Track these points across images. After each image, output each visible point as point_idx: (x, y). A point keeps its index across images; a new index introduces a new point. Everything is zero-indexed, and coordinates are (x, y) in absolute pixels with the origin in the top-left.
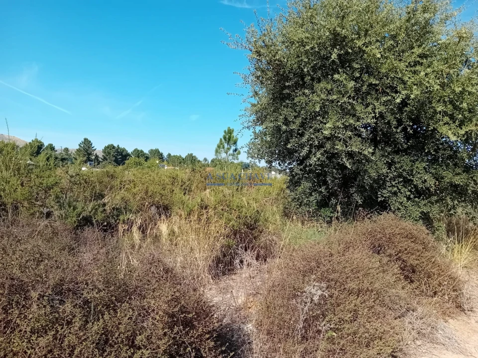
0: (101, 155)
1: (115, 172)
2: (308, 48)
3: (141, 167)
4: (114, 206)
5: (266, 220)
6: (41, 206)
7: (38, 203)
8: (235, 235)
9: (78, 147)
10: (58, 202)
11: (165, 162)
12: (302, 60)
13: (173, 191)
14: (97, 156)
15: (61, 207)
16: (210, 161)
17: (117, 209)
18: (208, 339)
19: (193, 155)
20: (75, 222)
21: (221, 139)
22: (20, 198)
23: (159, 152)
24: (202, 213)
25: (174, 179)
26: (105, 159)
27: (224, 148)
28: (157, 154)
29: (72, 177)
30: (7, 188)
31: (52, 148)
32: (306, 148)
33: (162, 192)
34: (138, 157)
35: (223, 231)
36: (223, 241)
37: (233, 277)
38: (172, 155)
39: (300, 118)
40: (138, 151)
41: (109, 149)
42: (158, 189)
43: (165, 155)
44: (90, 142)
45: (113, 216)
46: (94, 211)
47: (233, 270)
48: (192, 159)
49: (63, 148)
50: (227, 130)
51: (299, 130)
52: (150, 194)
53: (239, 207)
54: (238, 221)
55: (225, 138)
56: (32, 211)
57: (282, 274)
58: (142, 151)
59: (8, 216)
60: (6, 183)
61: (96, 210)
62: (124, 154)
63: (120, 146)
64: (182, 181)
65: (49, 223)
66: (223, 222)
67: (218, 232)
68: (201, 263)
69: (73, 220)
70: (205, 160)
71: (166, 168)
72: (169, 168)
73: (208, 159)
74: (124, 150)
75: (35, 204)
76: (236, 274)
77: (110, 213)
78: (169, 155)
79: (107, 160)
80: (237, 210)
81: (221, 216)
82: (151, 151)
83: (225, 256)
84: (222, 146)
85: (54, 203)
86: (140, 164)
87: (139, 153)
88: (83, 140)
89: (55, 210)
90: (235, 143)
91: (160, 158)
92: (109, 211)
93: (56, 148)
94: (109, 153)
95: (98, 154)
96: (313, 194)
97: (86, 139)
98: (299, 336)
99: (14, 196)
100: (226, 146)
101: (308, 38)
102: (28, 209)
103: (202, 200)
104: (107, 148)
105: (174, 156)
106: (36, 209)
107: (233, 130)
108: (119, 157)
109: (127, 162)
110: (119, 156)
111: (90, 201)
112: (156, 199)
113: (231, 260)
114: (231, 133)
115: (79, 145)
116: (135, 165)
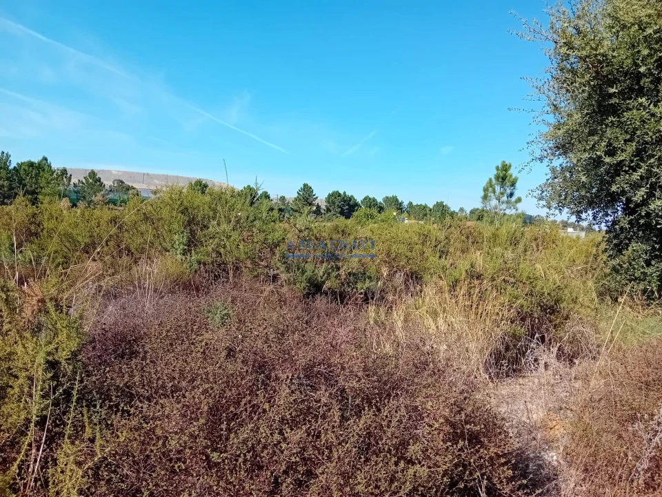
0: (323, 206)
1: (346, 226)
2: (649, 31)
3: (374, 220)
4: (350, 270)
5: (575, 301)
6: (267, 267)
7: (263, 263)
8: (523, 319)
9: (296, 195)
10: (285, 263)
11: (405, 214)
12: (639, 52)
13: (424, 252)
14: (318, 207)
15: (288, 270)
16: (468, 212)
17: (354, 274)
18: (503, 465)
19: (444, 204)
20: (304, 289)
21: (490, 180)
22: (243, 256)
23: (397, 200)
24: (473, 285)
25: (425, 237)
26: (328, 210)
27: (494, 192)
28: (394, 203)
29: (300, 231)
30: (228, 244)
31: (266, 196)
32: (643, 189)
33: (409, 254)
34: (370, 207)
35: (506, 313)
36: (505, 326)
37: (521, 381)
38: (414, 204)
39: (634, 144)
40: (370, 199)
41: (334, 197)
42: (403, 249)
43: (405, 204)
44: (311, 188)
45: (348, 283)
46: (326, 275)
47: (520, 370)
48: (442, 209)
49: (279, 197)
50: (500, 166)
51: (632, 161)
52: (393, 255)
53: (532, 280)
54: (529, 299)
55: (497, 178)
56: (256, 273)
57: (607, 385)
58: (374, 200)
59: (228, 278)
60: (226, 238)
61: (329, 274)
62: (351, 203)
63: (347, 194)
64: (436, 240)
65: (275, 288)
66: (505, 299)
67: (498, 314)
68: (475, 357)
69: (302, 285)
70: (462, 210)
71: (406, 221)
72: (411, 221)
73: (465, 209)
74: (351, 198)
75: (259, 265)
76: (524, 377)
77: (345, 279)
78: (411, 203)
79: (330, 211)
80: (527, 282)
81: (503, 291)
82: (387, 199)
83: (507, 349)
84: (490, 189)
85: (280, 264)
86: (372, 217)
87: (371, 203)
88: (302, 186)
89: (281, 272)
90: (513, 184)
91: (398, 209)
92: (344, 277)
93: (271, 197)
94: (334, 203)
95: (320, 204)
96: (653, 262)
97: (305, 185)
98: (641, 481)
99: (236, 253)
100: (498, 188)
101: (649, 16)
102: (251, 271)
103: (472, 266)
104: (330, 196)
105: (417, 205)
106: (260, 271)
107: (510, 166)
108: (345, 208)
109: (355, 214)
110: (345, 206)
111: (322, 262)
112: (401, 263)
113: (517, 356)
114: (506, 170)
115: (298, 193)
116: (365, 217)
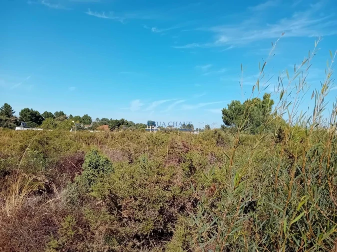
0: (18, 117)
14: (15, 118)
26: (22, 120)
41: (25, 112)
44: (10, 106)
58: (51, 113)
62: (37, 115)
63: (34, 110)
74: (36, 112)
78: (71, 116)
82: (57, 113)
87: (48, 115)
88: (4, 105)
94: (25, 115)
110: (33, 117)
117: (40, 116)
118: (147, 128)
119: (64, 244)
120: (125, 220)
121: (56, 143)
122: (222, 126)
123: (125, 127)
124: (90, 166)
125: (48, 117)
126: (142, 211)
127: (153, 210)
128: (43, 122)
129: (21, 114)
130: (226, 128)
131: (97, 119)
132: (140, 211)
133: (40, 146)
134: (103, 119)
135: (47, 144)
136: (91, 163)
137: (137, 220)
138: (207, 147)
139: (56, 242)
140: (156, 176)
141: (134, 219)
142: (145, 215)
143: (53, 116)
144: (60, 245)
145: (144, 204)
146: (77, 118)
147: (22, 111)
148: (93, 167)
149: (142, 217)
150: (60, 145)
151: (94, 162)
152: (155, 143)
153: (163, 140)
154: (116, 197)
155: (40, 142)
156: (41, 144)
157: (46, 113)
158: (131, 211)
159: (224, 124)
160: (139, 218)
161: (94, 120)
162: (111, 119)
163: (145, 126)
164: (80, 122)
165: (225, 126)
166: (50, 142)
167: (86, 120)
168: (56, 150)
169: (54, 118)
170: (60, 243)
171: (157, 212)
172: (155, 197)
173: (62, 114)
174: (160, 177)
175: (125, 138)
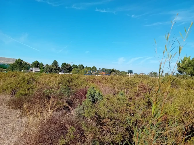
9: (52, 64)
26: (62, 69)
31: (42, 64)
43: (85, 67)
49: (46, 65)
58: (76, 65)
63: (68, 64)
82: (79, 65)
88: (54, 61)
95: (60, 67)
117: (71, 67)
118: (128, 74)
119: (68, 143)
120: (105, 132)
121: (76, 82)
122: (177, 74)
123: (114, 74)
124: (90, 96)
125: (75, 67)
126: (115, 128)
127: (122, 128)
128: (73, 70)
129: (62, 66)
130: (179, 75)
131: (100, 69)
132: (114, 127)
133: (68, 83)
134: (103, 69)
135: (71, 82)
136: (90, 94)
137: (112, 133)
138: (165, 88)
139: (65, 141)
140: (125, 106)
141: (110, 132)
142: (117, 130)
143: (77, 67)
144: (66, 143)
145: (117, 124)
146: (89, 68)
147: (63, 64)
148: (92, 97)
149: (115, 132)
150: (78, 83)
151: (92, 94)
152: (130, 84)
153: (135, 82)
154: (100, 117)
155: (68, 81)
156: (69, 82)
157: (74, 65)
158: (109, 127)
159: (178, 73)
160: (113, 132)
161: (98, 69)
162: (107, 69)
163: (126, 73)
164: (91, 70)
165: (179, 74)
166: (73, 81)
167: (94, 69)
168: (76, 85)
169: (78, 68)
170: (67, 142)
171: (125, 129)
172: (124, 120)
173: (82, 66)
174: (128, 107)
175: (113, 80)
